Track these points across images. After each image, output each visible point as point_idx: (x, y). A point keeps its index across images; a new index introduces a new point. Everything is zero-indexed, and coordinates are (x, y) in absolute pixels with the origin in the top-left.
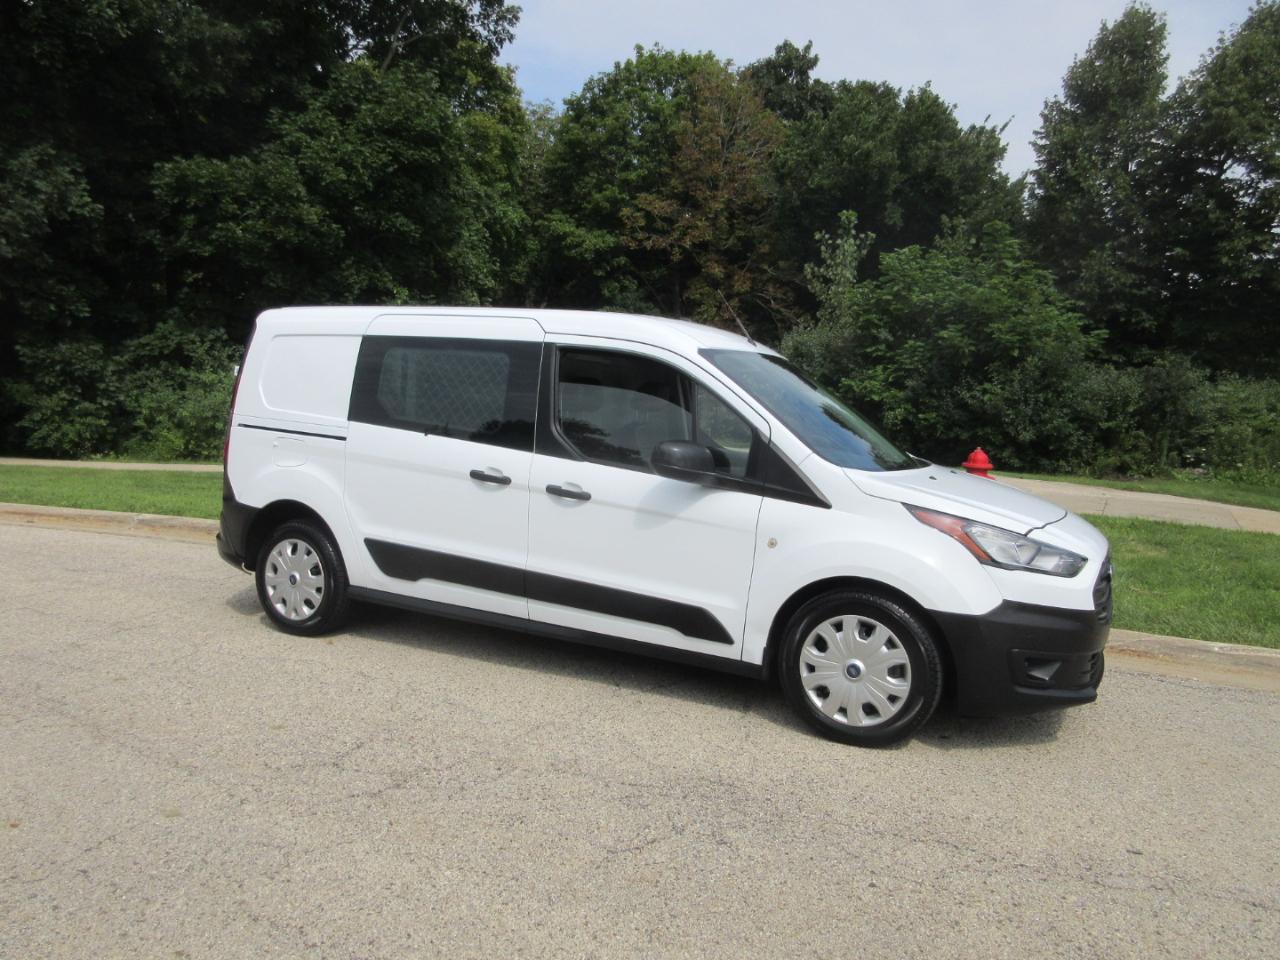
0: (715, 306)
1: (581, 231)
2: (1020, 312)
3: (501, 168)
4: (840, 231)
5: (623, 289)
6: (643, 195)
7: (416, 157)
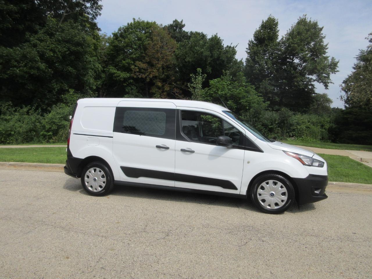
0: (159, 94)
1: (119, 72)
2: (248, 97)
3: (94, 53)
4: (197, 74)
5: (132, 89)
6: (137, 62)
7: (75, 49)
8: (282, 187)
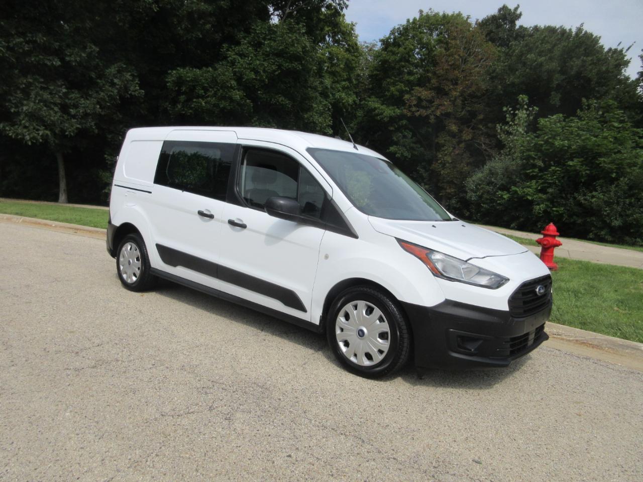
0: (452, 147)
1: (383, 107)
2: (619, 152)
3: (345, 75)
4: (518, 106)
5: (404, 137)
6: (417, 88)
7: (290, 67)
8: (381, 319)
